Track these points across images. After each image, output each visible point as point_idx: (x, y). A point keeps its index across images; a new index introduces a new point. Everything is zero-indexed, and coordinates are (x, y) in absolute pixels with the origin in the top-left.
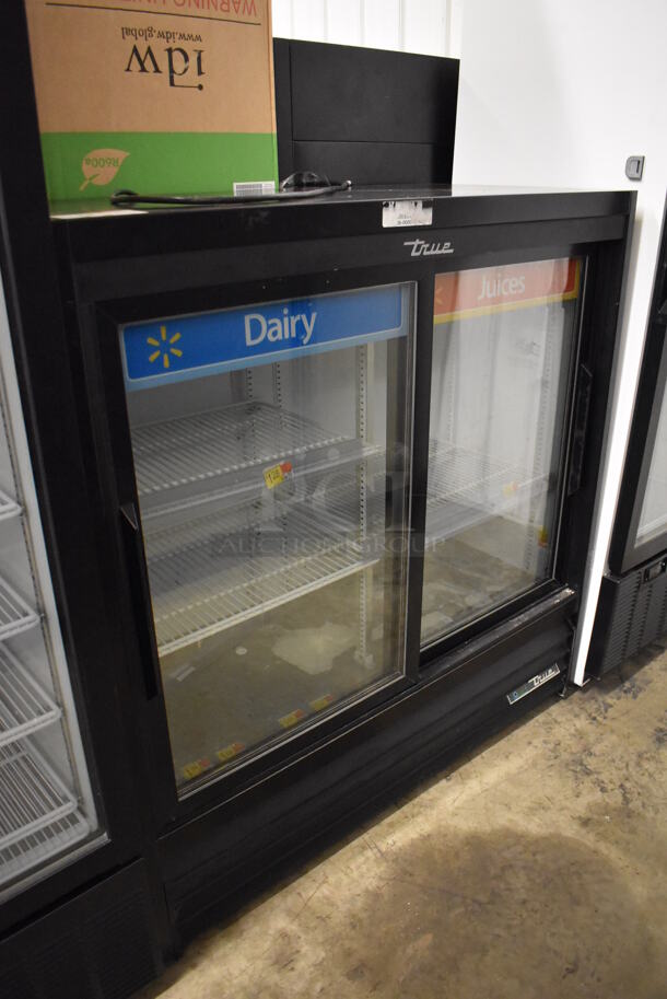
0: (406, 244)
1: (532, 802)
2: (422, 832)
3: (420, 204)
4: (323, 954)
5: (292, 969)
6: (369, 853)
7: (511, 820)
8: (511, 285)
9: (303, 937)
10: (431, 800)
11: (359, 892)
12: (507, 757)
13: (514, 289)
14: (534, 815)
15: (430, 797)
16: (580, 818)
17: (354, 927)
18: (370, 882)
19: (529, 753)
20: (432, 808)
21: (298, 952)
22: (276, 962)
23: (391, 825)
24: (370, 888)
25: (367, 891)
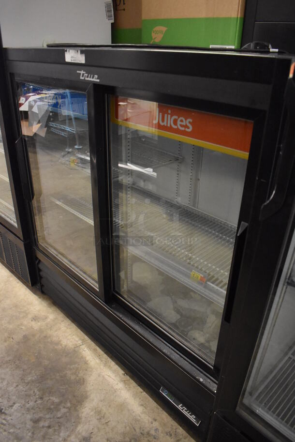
0: (78, 72)
1: (105, 413)
2: (89, 361)
3: (79, 52)
4: (35, 328)
5: (32, 321)
6: (80, 342)
7: (93, 400)
8: (179, 123)
9: (44, 323)
10: (110, 366)
11: (60, 338)
12: (142, 405)
13: (181, 126)
14: (95, 413)
15: (112, 366)
16: (90, 437)
17: (45, 337)
18: (64, 342)
19: (146, 419)
20: (105, 366)
21: (39, 322)
22: (35, 316)
23: (95, 350)
24: (62, 342)
25: (60, 341)
